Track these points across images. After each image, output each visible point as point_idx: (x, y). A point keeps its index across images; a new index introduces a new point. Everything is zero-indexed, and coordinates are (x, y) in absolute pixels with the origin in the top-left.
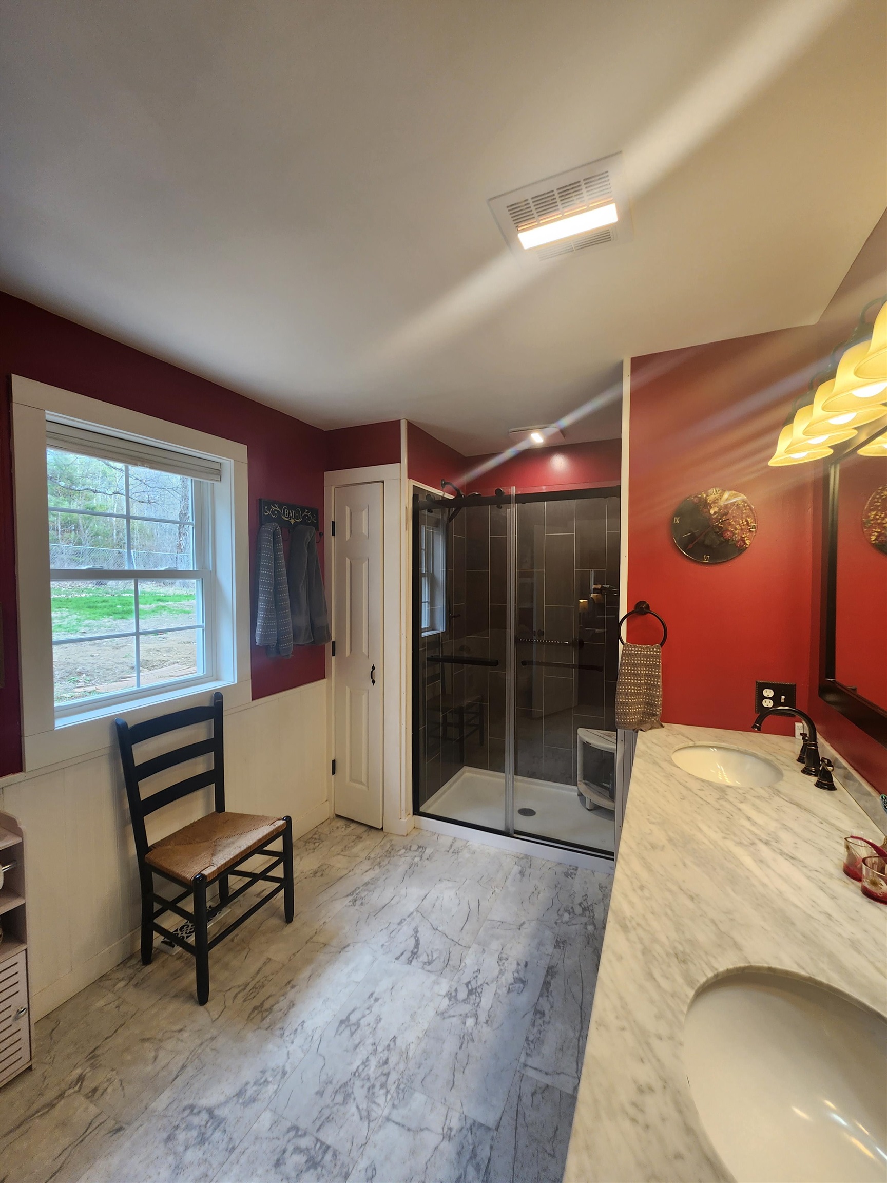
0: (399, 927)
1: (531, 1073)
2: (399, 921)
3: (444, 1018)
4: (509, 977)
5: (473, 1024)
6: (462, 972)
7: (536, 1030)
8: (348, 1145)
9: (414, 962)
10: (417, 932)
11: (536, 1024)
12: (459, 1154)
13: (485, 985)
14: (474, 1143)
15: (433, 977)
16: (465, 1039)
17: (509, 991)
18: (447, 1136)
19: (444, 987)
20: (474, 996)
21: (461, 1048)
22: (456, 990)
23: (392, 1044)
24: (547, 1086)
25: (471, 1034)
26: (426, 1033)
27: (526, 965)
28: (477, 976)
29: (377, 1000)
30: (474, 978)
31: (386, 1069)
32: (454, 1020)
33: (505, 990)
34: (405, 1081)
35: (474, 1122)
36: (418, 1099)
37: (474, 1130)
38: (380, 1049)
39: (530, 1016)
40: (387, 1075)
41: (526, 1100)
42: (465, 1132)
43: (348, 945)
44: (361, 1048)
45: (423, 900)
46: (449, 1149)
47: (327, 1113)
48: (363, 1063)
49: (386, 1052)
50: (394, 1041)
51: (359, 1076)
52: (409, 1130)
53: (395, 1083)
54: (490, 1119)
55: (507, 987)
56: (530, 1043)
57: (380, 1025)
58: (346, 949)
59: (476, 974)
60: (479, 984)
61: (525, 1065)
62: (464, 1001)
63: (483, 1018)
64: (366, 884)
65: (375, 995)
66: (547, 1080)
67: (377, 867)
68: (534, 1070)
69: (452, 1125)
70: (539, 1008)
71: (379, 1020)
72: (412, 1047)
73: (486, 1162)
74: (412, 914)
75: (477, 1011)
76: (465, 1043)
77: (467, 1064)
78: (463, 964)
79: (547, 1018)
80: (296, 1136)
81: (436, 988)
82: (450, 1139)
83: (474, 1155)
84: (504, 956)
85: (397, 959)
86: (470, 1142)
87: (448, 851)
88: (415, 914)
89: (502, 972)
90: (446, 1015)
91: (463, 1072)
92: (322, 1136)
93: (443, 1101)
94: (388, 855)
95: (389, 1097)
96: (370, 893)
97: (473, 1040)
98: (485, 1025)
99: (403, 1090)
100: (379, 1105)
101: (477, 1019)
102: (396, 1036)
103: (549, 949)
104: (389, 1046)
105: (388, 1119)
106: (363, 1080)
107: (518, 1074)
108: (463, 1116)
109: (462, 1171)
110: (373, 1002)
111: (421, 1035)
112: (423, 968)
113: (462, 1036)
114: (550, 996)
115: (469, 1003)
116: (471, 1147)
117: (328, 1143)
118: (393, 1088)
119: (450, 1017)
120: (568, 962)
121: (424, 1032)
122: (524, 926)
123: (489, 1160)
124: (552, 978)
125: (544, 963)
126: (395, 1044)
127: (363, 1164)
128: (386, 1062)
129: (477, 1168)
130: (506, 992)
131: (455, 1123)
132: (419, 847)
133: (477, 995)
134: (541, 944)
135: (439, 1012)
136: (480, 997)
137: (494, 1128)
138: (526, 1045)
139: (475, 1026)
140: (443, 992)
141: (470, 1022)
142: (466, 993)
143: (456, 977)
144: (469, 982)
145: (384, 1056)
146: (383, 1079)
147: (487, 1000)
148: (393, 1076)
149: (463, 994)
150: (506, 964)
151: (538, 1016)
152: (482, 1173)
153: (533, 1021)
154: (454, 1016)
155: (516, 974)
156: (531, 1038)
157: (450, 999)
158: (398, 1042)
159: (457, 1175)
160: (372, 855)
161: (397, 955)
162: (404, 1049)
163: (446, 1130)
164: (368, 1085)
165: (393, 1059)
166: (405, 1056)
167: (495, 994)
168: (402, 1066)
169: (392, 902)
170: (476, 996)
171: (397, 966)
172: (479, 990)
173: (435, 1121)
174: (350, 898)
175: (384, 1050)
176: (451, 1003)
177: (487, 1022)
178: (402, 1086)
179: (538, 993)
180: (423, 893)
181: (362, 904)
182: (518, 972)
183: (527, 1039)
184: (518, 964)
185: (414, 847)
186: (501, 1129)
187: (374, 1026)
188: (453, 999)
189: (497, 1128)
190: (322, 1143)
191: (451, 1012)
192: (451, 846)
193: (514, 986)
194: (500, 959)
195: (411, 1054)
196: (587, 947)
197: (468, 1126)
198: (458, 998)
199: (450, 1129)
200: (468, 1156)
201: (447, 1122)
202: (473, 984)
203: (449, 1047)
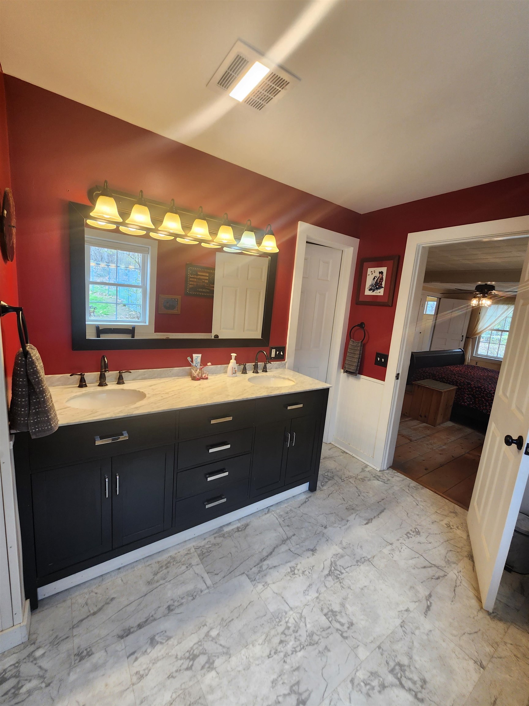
1: (209, 582)
3: (228, 648)
4: (157, 651)
5: (214, 630)
6: (183, 687)
7: (183, 601)
8: (314, 609)
11: (179, 603)
12: (265, 575)
13: (179, 657)
14: (257, 575)
16: (226, 624)
17: (169, 638)
18: (266, 584)
19: (210, 678)
20: (195, 652)
21: (233, 620)
22: (203, 668)
23: (272, 653)
24: (207, 573)
25: (220, 624)
26: (246, 646)
28: (177, 671)
30: (180, 670)
31: (283, 637)
32: (222, 642)
33: (170, 642)
34: (275, 622)
35: (251, 581)
36: (272, 608)
37: (254, 579)
38: (282, 655)
39: (177, 611)
40: (283, 633)
41: (222, 574)
42: (258, 581)
44: (295, 665)
46: (269, 579)
47: (324, 634)
48: (296, 652)
49: (279, 650)
50: (270, 654)
51: (300, 644)
52: (283, 598)
53: (281, 625)
54: (244, 578)
55: (167, 643)
56: (194, 596)
57: (274, 676)
59: (174, 675)
60: (182, 661)
61: (208, 588)
62: (204, 653)
63: (205, 630)
66: (206, 576)
68: (206, 582)
69: (262, 587)
70: (167, 612)
71: (274, 682)
72: (260, 641)
73: (257, 566)
75: (204, 638)
76: (227, 621)
77: (236, 608)
79: (170, 603)
80: (342, 632)
82: (266, 583)
83: (259, 572)
84: (135, 679)
86: (258, 576)
89: (155, 661)
90: (225, 650)
91: (241, 605)
92: (328, 624)
93: (260, 599)
95: (287, 619)
97: (222, 619)
98: (208, 624)
99: (278, 618)
100: (294, 619)
101: (208, 632)
102: (267, 658)
103: (98, 657)
104: (275, 653)
105: (291, 609)
106: (299, 640)
107: (215, 586)
108: (255, 587)
109: (268, 570)
111: (251, 646)
113: (226, 627)
114: (151, 615)
116: (259, 574)
117: (324, 617)
118: (283, 622)
119: (224, 647)
120: (103, 632)
121: (247, 647)
123: (255, 566)
124: (132, 628)
125: (120, 646)
126: (270, 651)
127: (309, 598)
128: (281, 642)
129: (261, 567)
130: (172, 639)
131: (260, 586)
133: (192, 651)
134: (96, 668)
135: (228, 656)
136: (192, 648)
137: (245, 574)
138: (198, 596)
139: (214, 628)
140: (213, 673)
141: (214, 633)
142: (197, 660)
143: (191, 683)
144: (187, 669)
145: (280, 648)
146: (286, 632)
147: (190, 642)
148: (280, 629)
149: (202, 660)
150: (145, 667)
151: (172, 608)
152: (260, 565)
153: (179, 607)
154: (221, 645)
155: (149, 651)
156: (190, 598)
157: (214, 662)
158: (267, 652)
159: (270, 570)
162: (266, 644)
163: (266, 587)
164: (297, 635)
165: (276, 640)
166: (268, 638)
167: (180, 643)
168: (273, 632)
170: (194, 651)
172: (187, 654)
173: (268, 593)
175: (280, 652)
177: (206, 625)
178: (277, 620)
179: (154, 623)
182: (146, 651)
183: (194, 599)
184: (136, 659)
186: (242, 572)
187: (280, 679)
188: (211, 661)
189: (244, 573)
190: (328, 619)
191: (220, 649)
193: (161, 641)
194: (142, 677)
195: (264, 637)
196: (74, 634)
197: (255, 582)
198: (207, 658)
199: (264, 586)
200: (263, 573)
201: (263, 589)
202: (187, 663)
203: (237, 625)
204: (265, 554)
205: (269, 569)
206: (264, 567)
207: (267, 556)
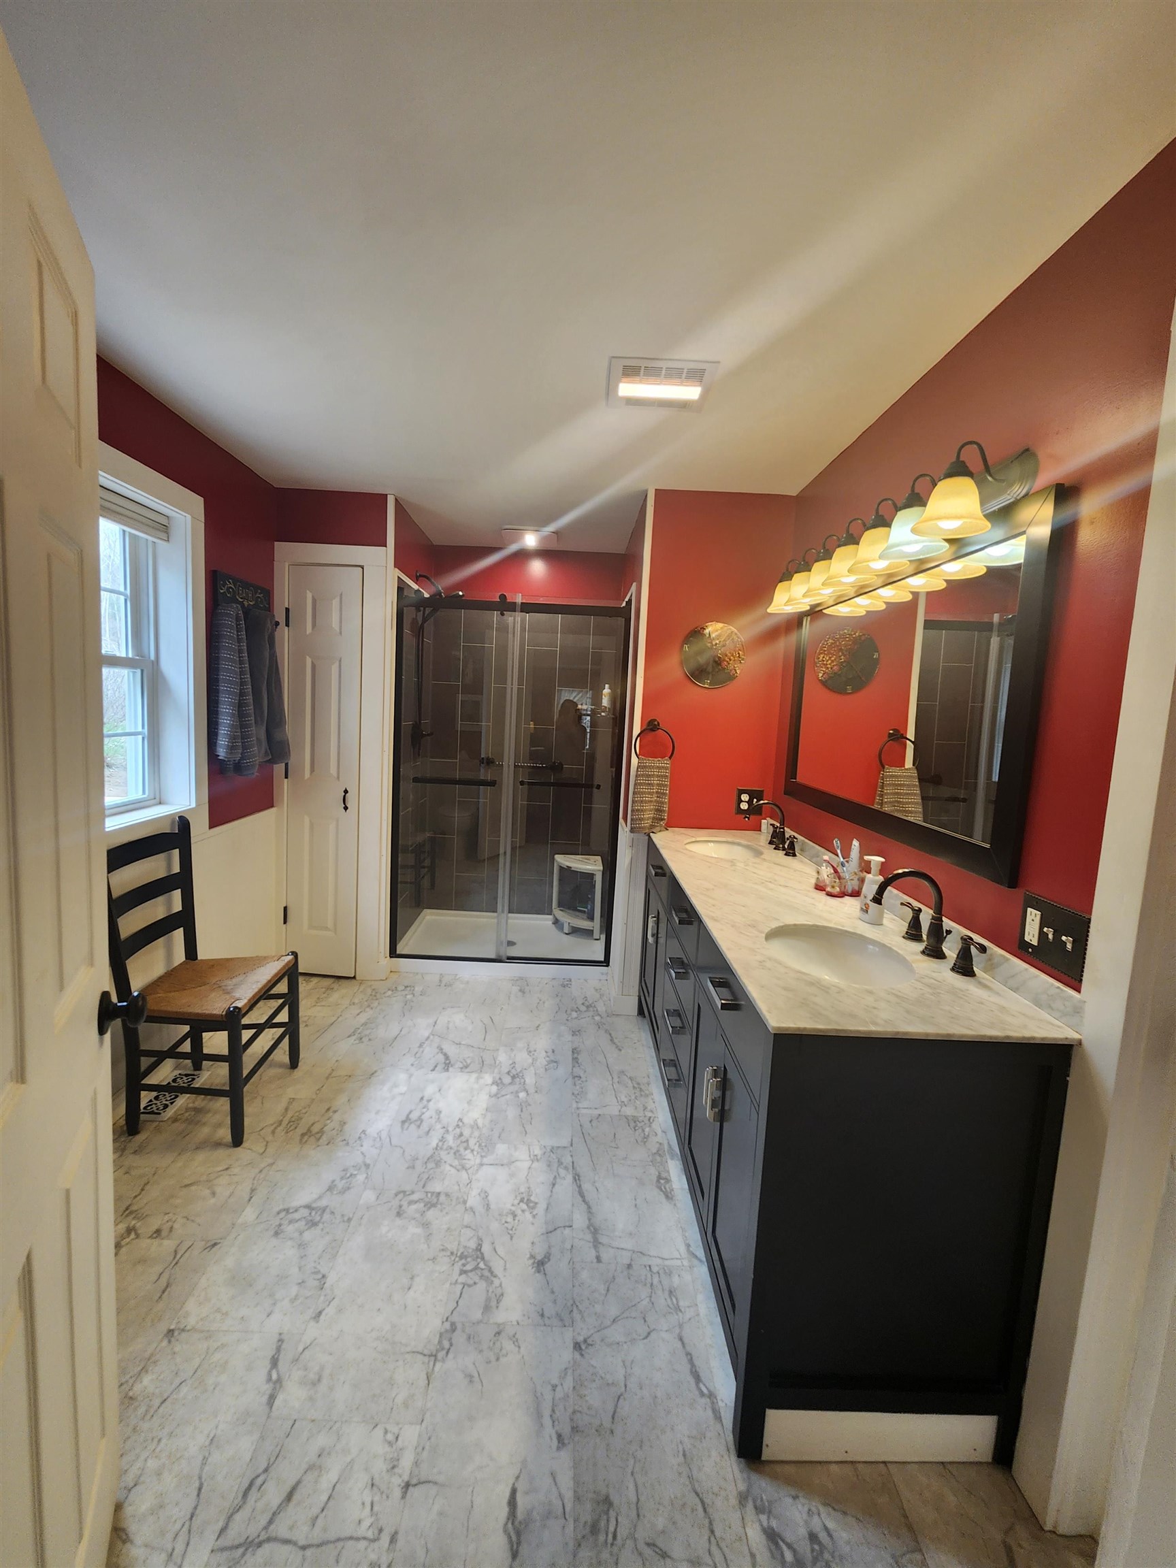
0: (421, 1049)
1: (584, 1111)
2: (418, 1045)
3: (498, 1098)
4: (542, 1060)
5: (525, 1096)
6: (499, 1067)
7: (577, 1087)
8: (456, 1188)
9: (451, 1069)
10: (442, 1049)
11: (576, 1084)
12: (549, 1165)
13: (524, 1070)
14: (557, 1158)
15: (474, 1076)
17: (546, 1070)
18: (535, 1159)
19: (488, 1079)
20: (518, 1079)
21: (522, 1111)
22: (500, 1079)
23: (460, 1124)
24: (600, 1115)
25: (526, 1101)
26: (487, 1110)
27: (553, 1052)
28: (514, 1067)
29: (429, 1101)
30: (512, 1068)
31: (463, 1139)
32: (507, 1097)
33: (542, 1070)
34: (484, 1141)
35: (553, 1147)
36: (501, 1148)
37: (554, 1151)
38: (450, 1129)
39: (570, 1081)
40: (467, 1141)
41: (587, 1126)
42: (547, 1154)
43: (375, 1072)
44: (432, 1133)
45: (434, 1026)
46: (540, 1165)
47: (425, 1176)
48: (440, 1141)
49: (457, 1129)
50: (461, 1121)
51: (441, 1149)
52: (502, 1165)
53: (476, 1144)
54: (565, 1142)
55: (544, 1068)
56: (576, 1095)
57: (442, 1115)
58: (375, 1075)
59: (512, 1065)
60: (518, 1071)
61: (578, 1108)
62: (510, 1083)
63: (532, 1090)
64: (365, 1024)
65: (425, 1099)
66: (597, 1112)
67: (368, 1009)
68: (586, 1109)
69: (536, 1153)
70: (575, 1074)
71: (439, 1112)
72: (479, 1121)
73: (571, 1164)
74: (428, 1038)
75: (524, 1087)
76: (524, 1107)
77: (531, 1119)
78: (497, 1062)
79: (584, 1079)
80: (405, 1195)
81: (482, 1081)
82: (538, 1160)
83: (560, 1163)
84: (532, 1049)
85: (433, 1070)
86: (555, 1157)
87: (440, 986)
88: (432, 1037)
89: (535, 1060)
90: (499, 1095)
91: (531, 1124)
92: (429, 1188)
93: (522, 1143)
94: (375, 998)
95: (475, 1153)
96: (374, 1030)
97: (530, 1105)
98: (535, 1094)
99: (486, 1146)
100: (469, 1160)
101: (527, 1092)
102: (461, 1118)
103: (568, 1038)
104: (458, 1125)
105: (481, 1165)
106: (446, 1150)
107: (575, 1114)
108: (542, 1146)
109: (554, 1173)
110: (426, 1103)
111: (483, 1112)
112: (462, 1072)
113: (519, 1105)
114: (581, 1066)
115: (515, 1084)
116: (557, 1160)
117: (438, 1190)
118: (476, 1148)
119: (503, 1096)
121: (485, 1110)
122: (540, 1027)
123: (573, 1163)
124: (578, 1055)
125: (568, 1047)
126: (463, 1123)
127: (474, 1192)
128: (461, 1135)
129: (566, 1168)
130: (544, 1071)
131: (538, 1152)
132: (406, 987)
133: (520, 1078)
134: (560, 1036)
135: (492, 1095)
136: (523, 1078)
137: (569, 1145)
138: (573, 1098)
139: (527, 1096)
140: (489, 1083)
141: (522, 1095)
142: (510, 1078)
143: (496, 1071)
144: (509, 1072)
145: (458, 1131)
146: (465, 1144)
147: (530, 1079)
148: (472, 1142)
149: (507, 1080)
150: (536, 1054)
151: (576, 1079)
152: (570, 1169)
153: (573, 1083)
154: (506, 1095)
155: (547, 1059)
156: (576, 1092)
157: (497, 1086)
158: (465, 1121)
159: (552, 1175)
160: (356, 1001)
161: (432, 1068)
162: (472, 1124)
163: (532, 1157)
164: (452, 1151)
165: (466, 1132)
166: (475, 1127)
167: (535, 1074)
168: (476, 1134)
169: (402, 1032)
171: (432, 1076)
172: (521, 1075)
173: (522, 1154)
174: (354, 1038)
175: (455, 1129)
176: (500, 1088)
177: (536, 1092)
178: (483, 1144)
179: (570, 1066)
180: (431, 1021)
181: (370, 1040)
182: (548, 1057)
183: (573, 1094)
184: (546, 1052)
185: (401, 988)
186: (574, 1145)
187: (437, 1117)
188: (500, 1085)
189: (572, 1145)
190: (433, 1193)
191: (503, 1093)
192: (440, 981)
193: (549, 1066)
194: (530, 1052)
195: (480, 1125)
197: (548, 1150)
198: (504, 1083)
199: (536, 1156)
200: (556, 1165)
201: (532, 1153)
202: (514, 1072)
203: (512, 1113)
204: (586, 1186)
205: (555, 1177)
206: (562, 1172)
207: (580, 1187)
